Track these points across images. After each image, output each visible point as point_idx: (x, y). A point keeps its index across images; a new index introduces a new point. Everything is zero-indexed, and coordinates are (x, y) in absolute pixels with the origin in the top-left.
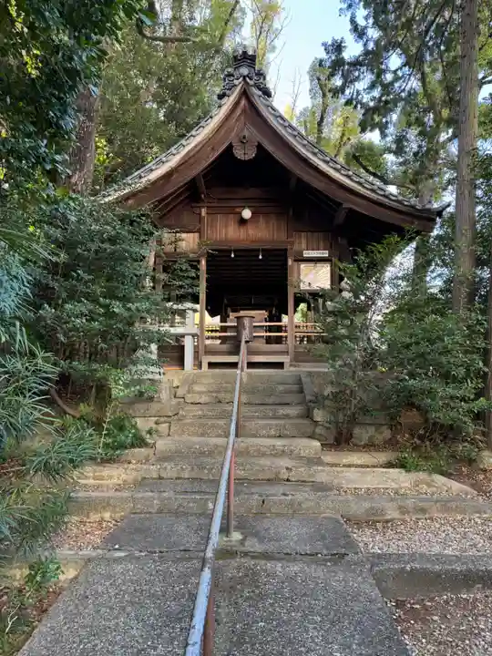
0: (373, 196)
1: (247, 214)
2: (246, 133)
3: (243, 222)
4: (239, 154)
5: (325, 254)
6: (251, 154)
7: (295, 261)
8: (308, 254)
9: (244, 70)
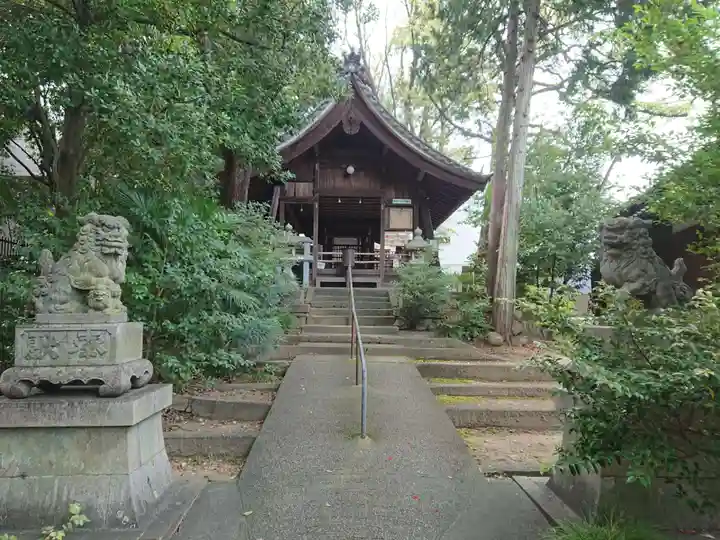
0: (442, 165)
1: (351, 170)
2: (352, 115)
3: (347, 175)
4: (347, 130)
5: (409, 202)
6: (356, 130)
7: (386, 206)
8: (396, 201)
9: (352, 67)
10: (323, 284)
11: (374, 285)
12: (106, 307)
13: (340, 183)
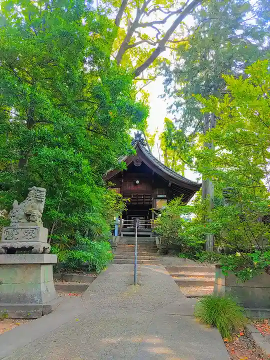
1: (138, 182)
2: (138, 158)
3: (136, 184)
4: (136, 164)
5: (165, 196)
6: (139, 164)
7: (154, 198)
8: (159, 196)
9: (138, 139)
10: (124, 235)
11: (149, 236)
12: (36, 221)
13: (132, 187)
